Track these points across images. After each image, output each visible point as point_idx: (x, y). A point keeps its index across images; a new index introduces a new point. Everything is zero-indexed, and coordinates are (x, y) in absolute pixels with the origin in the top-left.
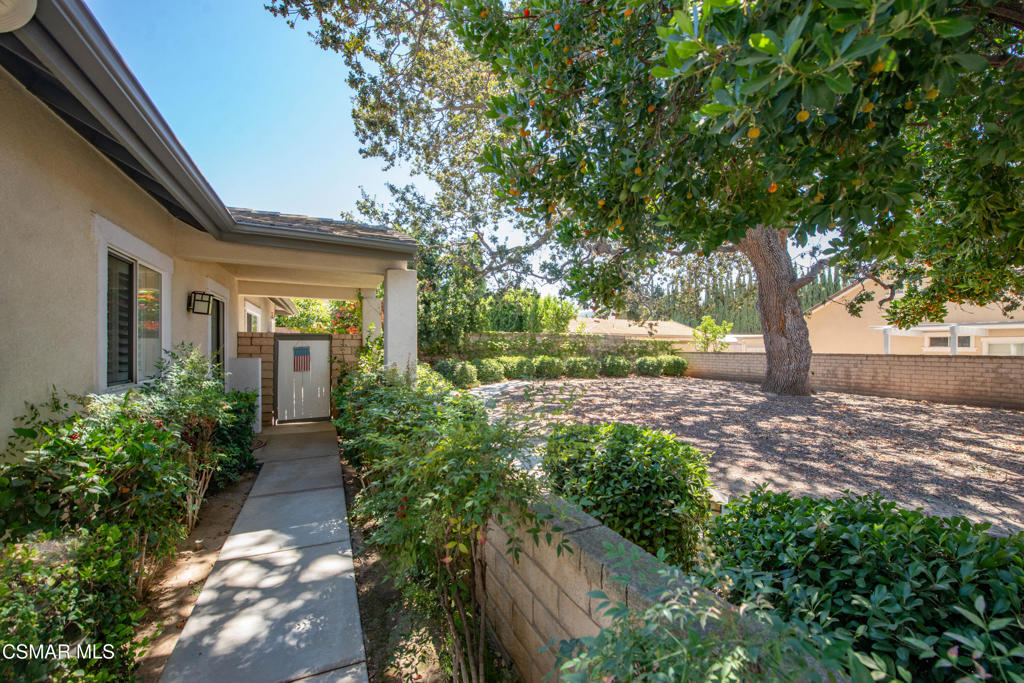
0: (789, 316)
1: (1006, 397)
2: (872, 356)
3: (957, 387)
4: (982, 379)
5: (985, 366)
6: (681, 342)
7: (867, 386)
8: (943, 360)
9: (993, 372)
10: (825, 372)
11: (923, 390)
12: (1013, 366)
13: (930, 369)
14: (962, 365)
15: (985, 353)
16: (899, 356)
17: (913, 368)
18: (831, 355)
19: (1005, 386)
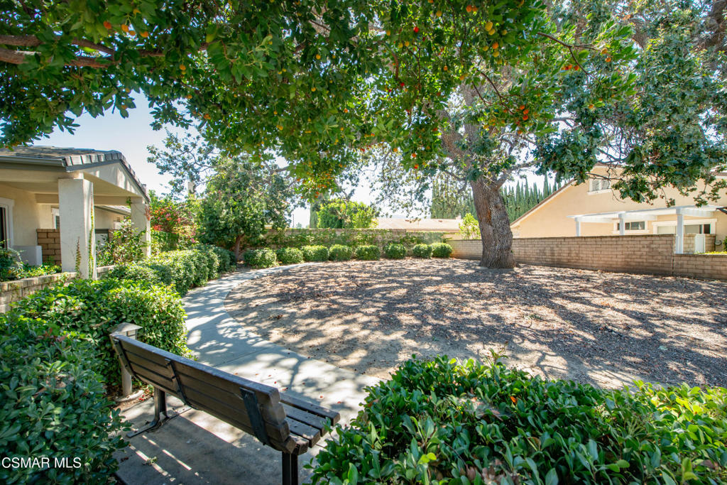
0: (493, 209)
1: (655, 266)
2: (568, 238)
3: (624, 260)
4: (639, 253)
5: (642, 243)
6: (451, 233)
7: (565, 261)
8: (614, 239)
9: (647, 247)
10: (538, 251)
11: (601, 262)
12: (661, 242)
13: (605, 246)
14: (626, 242)
15: (655, 233)
16: (585, 238)
17: (595, 246)
18: (541, 239)
19: (655, 258)
